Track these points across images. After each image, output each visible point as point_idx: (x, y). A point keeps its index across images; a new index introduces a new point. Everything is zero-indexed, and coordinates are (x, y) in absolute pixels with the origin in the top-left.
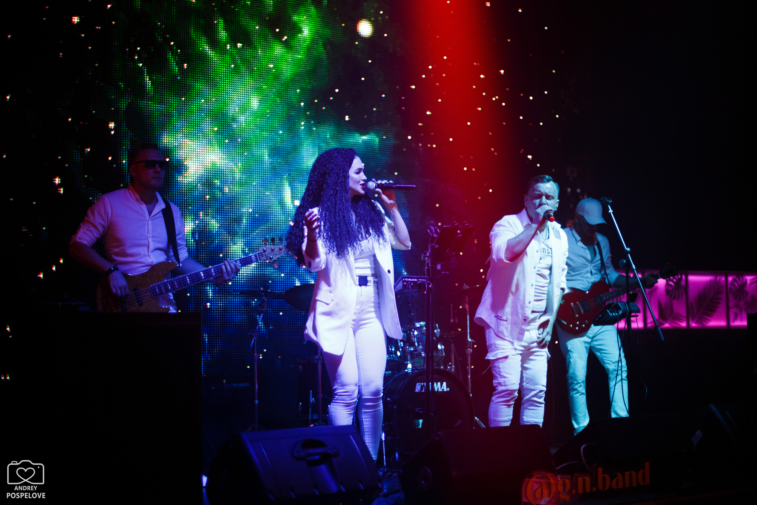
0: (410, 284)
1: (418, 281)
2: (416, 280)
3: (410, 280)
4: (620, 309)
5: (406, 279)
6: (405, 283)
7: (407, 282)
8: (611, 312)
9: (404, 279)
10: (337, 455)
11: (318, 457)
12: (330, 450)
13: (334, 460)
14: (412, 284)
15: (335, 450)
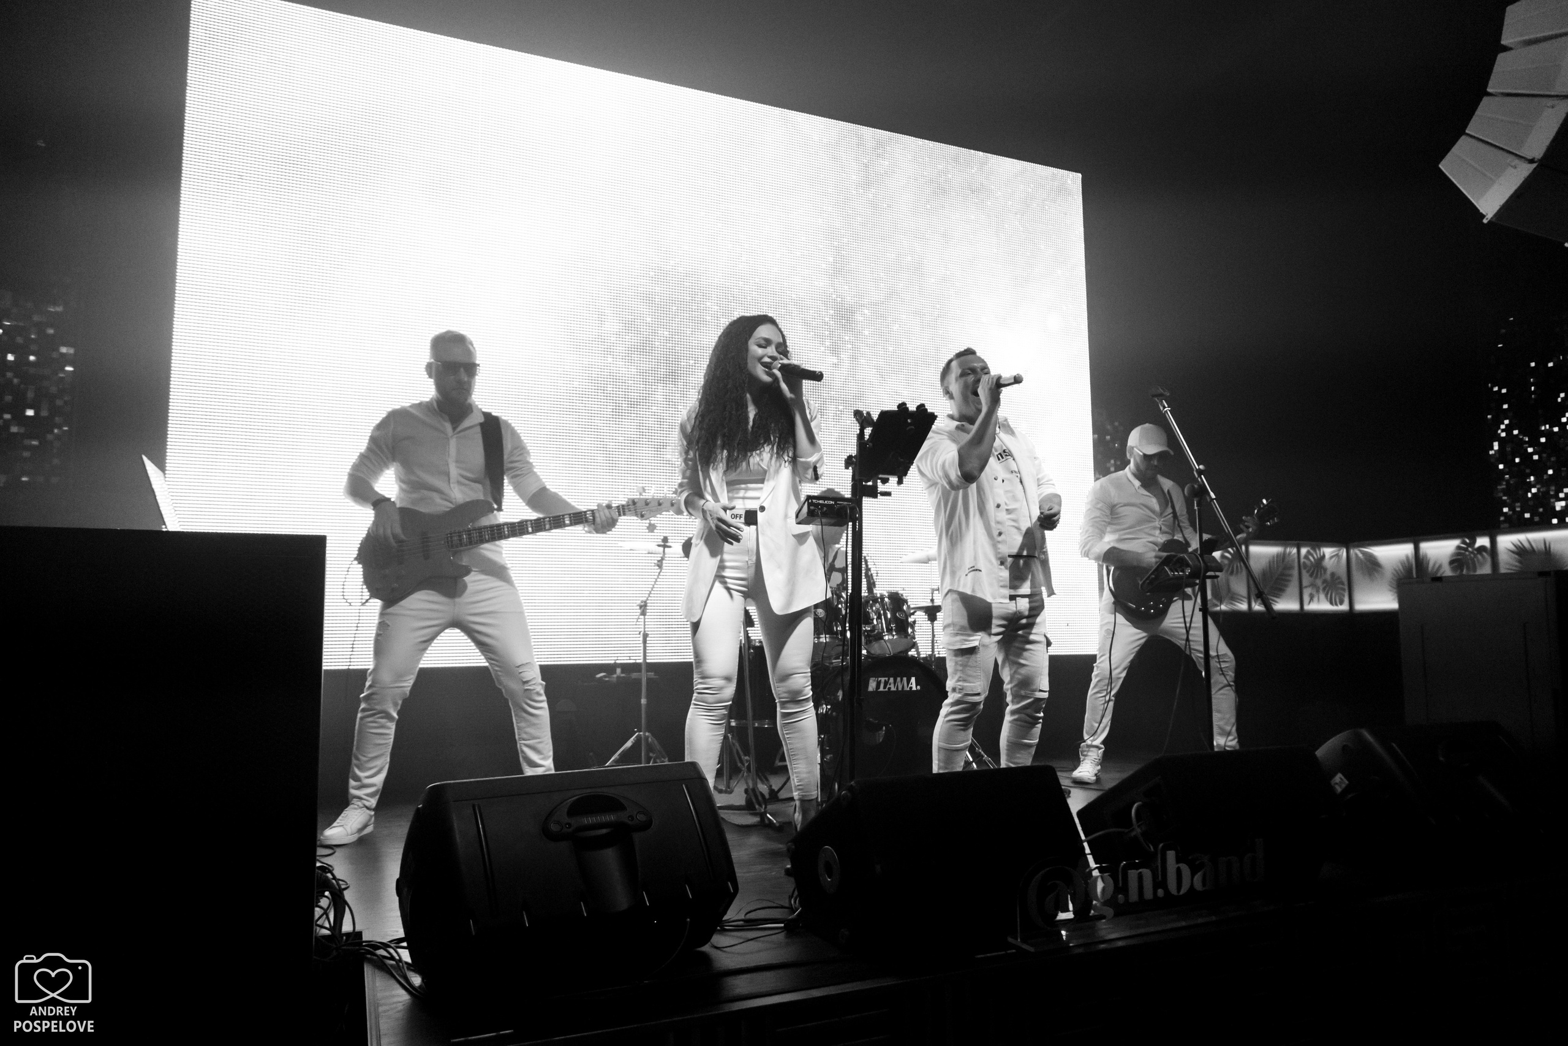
0: (822, 509)
1: (836, 504)
3: (821, 502)
4: (1188, 565)
5: (814, 501)
6: (812, 508)
7: (817, 505)
8: (1171, 570)
10: (646, 826)
11: (604, 831)
12: (631, 817)
13: (637, 837)
14: (825, 509)
15: (641, 818)
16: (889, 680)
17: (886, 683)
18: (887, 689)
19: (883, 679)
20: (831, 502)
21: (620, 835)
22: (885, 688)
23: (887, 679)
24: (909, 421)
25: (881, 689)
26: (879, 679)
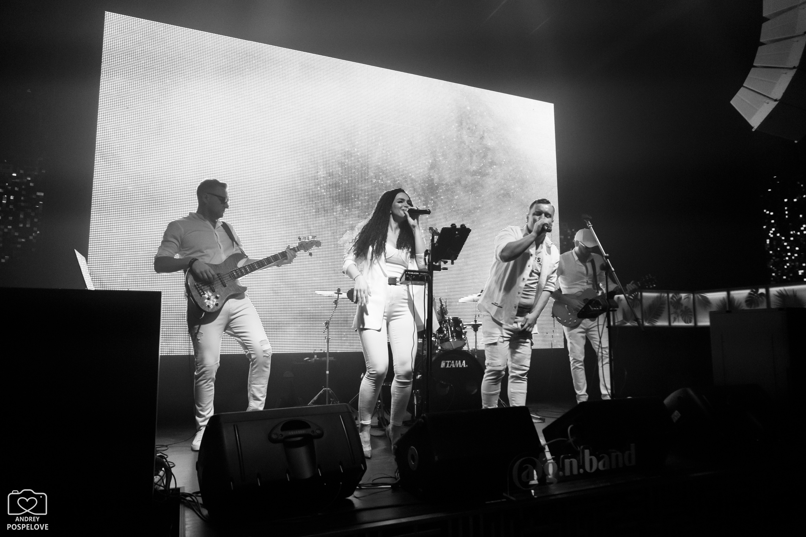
0: (412, 276)
1: (420, 274)
2: (418, 273)
3: (412, 273)
4: (600, 305)
5: (409, 273)
6: (407, 276)
7: (410, 275)
8: (593, 307)
9: (406, 273)
10: (320, 436)
11: (299, 439)
12: (313, 431)
13: (316, 441)
14: (414, 277)
15: (318, 432)
16: (451, 362)
17: (450, 363)
18: (450, 367)
19: (448, 362)
20: (417, 273)
21: (307, 441)
22: (449, 366)
23: (450, 361)
24: (457, 232)
25: (448, 366)
26: (447, 361)
